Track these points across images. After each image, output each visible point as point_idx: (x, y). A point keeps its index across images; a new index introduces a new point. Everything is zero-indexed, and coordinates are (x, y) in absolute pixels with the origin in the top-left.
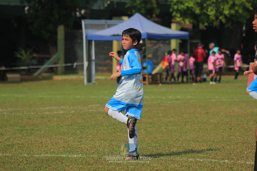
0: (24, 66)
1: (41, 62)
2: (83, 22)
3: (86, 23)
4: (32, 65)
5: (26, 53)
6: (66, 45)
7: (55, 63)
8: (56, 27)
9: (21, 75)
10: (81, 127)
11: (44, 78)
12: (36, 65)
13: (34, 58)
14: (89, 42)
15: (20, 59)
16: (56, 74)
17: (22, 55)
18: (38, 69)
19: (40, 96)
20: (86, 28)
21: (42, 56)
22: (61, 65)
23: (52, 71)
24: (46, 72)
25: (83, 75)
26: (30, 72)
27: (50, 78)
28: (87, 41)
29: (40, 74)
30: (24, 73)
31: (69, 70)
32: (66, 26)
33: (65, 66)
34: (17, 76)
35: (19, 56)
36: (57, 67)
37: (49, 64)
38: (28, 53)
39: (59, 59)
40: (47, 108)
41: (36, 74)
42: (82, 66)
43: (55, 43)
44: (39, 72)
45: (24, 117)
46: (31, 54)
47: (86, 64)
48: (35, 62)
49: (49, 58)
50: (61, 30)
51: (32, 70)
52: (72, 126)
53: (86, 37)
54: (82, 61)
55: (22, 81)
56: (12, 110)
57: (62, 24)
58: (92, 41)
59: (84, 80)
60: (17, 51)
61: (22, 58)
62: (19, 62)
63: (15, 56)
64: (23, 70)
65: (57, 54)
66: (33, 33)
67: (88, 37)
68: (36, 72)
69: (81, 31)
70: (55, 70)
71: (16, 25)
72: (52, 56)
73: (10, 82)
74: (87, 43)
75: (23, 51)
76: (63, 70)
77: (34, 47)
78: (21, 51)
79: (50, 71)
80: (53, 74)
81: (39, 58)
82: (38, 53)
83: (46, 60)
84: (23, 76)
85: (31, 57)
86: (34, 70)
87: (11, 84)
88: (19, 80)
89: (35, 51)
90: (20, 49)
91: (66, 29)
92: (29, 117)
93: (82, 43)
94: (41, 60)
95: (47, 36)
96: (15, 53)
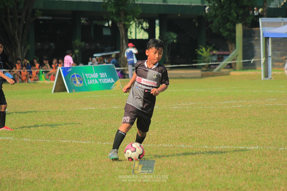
0: (204, 62)
1: (221, 58)
2: (260, 20)
3: (263, 21)
4: (212, 61)
5: (206, 50)
6: (243, 43)
7: (234, 60)
8: (234, 25)
10: (258, 120)
11: (222, 74)
12: (216, 61)
13: (214, 55)
14: (267, 39)
15: (201, 56)
16: (235, 69)
17: (202, 52)
18: (218, 65)
19: (220, 91)
20: (263, 26)
21: (221, 53)
22: (240, 61)
23: (230, 66)
24: (225, 68)
25: (261, 71)
26: (210, 68)
27: (228, 74)
28: (264, 38)
29: (219, 70)
30: (204, 69)
31: (247, 66)
32: (244, 25)
33: (243, 62)
34: (198, 72)
35: (200, 53)
36: (235, 63)
37: (228, 61)
38: (208, 51)
39: (237, 56)
40: (226, 102)
41: (215, 70)
42: (260, 61)
43: (233, 40)
44: (218, 68)
45: (204, 111)
46: (211, 51)
47: (263, 60)
48: (215, 58)
49: (228, 55)
50: (239, 28)
51: (211, 66)
52: (250, 119)
53: (263, 34)
54: (260, 58)
55: (202, 76)
56: (193, 104)
57: (240, 22)
58: (269, 38)
59: (261, 75)
60: (198, 48)
61: (202, 54)
62: (200, 59)
63: (196, 53)
64: (203, 66)
65: (235, 51)
66: (213, 32)
67: (264, 34)
68: (215, 68)
69: (259, 29)
70: (233, 65)
71: (197, 24)
72: (231, 53)
73: (191, 78)
74: (264, 40)
75: (204, 49)
76: (241, 66)
77: (213, 45)
78: (202, 49)
79: (229, 66)
80: (232, 70)
81: (219, 55)
82: (218, 50)
83: (225, 57)
84: (203, 72)
85: (211, 54)
86: (214, 66)
87: (193, 80)
88: (200, 76)
89: (215, 48)
90: (200, 46)
91: (244, 27)
92: (209, 110)
93: (260, 40)
94: (220, 56)
95: (226, 34)
96: (196, 50)
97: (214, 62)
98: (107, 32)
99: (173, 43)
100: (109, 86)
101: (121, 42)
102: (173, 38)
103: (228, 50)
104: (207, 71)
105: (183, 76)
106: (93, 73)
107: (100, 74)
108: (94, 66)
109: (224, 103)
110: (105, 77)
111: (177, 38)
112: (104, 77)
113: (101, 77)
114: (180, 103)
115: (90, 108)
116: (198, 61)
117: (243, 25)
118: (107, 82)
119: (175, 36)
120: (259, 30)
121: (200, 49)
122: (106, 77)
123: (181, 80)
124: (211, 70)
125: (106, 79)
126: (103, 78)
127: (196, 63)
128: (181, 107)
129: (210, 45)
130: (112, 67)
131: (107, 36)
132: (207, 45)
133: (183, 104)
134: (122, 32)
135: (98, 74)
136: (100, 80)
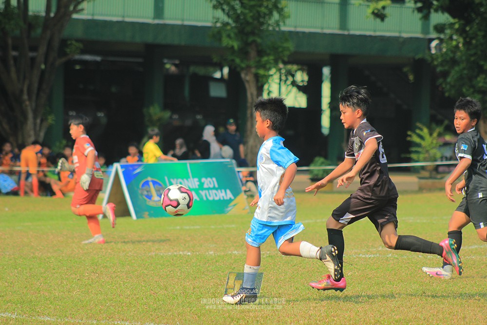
0: (425, 160)
4: (442, 158)
5: (431, 134)
9: (420, 178)
12: (451, 159)
13: (446, 144)
15: (419, 145)
17: (422, 137)
26: (437, 172)
30: (425, 174)
34: (411, 180)
35: (415, 139)
38: (435, 135)
46: (440, 135)
48: (448, 153)
51: (441, 169)
55: (421, 189)
60: (414, 129)
61: (423, 143)
62: (417, 152)
63: (409, 139)
64: (423, 168)
66: (447, 94)
68: (449, 172)
71: (411, 77)
75: (425, 131)
77: (446, 123)
78: (421, 130)
84: (423, 181)
85: (441, 141)
86: (446, 169)
88: (416, 188)
89: (448, 130)
90: (419, 125)
96: (409, 133)
97: (447, 159)
98: (218, 91)
100: (222, 206)
101: (249, 112)
104: (431, 178)
106: (187, 178)
107: (203, 180)
108: (190, 163)
110: (214, 188)
112: (212, 186)
113: (205, 186)
114: (376, 246)
115: (181, 253)
116: (414, 156)
118: (217, 198)
121: (418, 131)
122: (216, 186)
124: (439, 176)
125: (214, 191)
126: (209, 189)
127: (409, 160)
128: (376, 254)
129: (439, 123)
130: (229, 166)
131: (219, 100)
132: (433, 122)
133: (380, 248)
134: (251, 90)
135: (200, 181)
136: (203, 193)
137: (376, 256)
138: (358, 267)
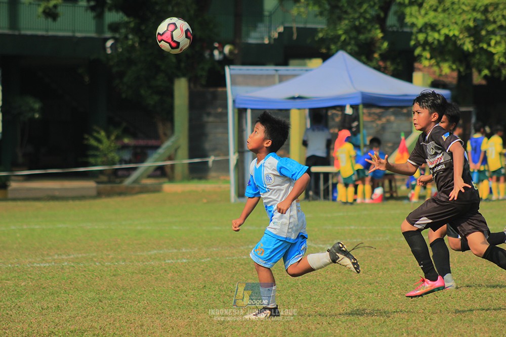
0: (103, 164)
1: (140, 155)
2: (228, 71)
3: (233, 72)
4: (122, 161)
5: (108, 137)
6: (191, 120)
7: (170, 158)
8: (172, 82)
9: (98, 183)
10: (225, 291)
11: (145, 190)
12: (130, 162)
13: (125, 147)
14: (241, 112)
15: (97, 149)
16: (171, 179)
17: (99, 141)
18: (135, 169)
19: (139, 228)
20: (233, 83)
21: (142, 142)
22: (183, 161)
23: (162, 172)
24: (150, 176)
25: (228, 182)
26: (116, 176)
27: (157, 190)
28: (236, 111)
29: (136, 181)
30: (104, 178)
31: (198, 172)
32: (193, 80)
33: (190, 164)
34: (90, 184)
35: (93, 142)
36: (172, 166)
37: (157, 160)
38: (113, 137)
39: (176, 150)
40: (154, 252)
41: (128, 181)
42: (227, 161)
43: (168, 115)
44: (135, 175)
45: (104, 271)
46: (118, 138)
47: (233, 158)
48: (127, 156)
49: (156, 148)
50: (181, 88)
51: (120, 173)
52: (205, 290)
53: (234, 101)
54: (227, 154)
55: (99, 195)
56: (80, 256)
57: (184, 75)
58: (245, 110)
59: (229, 191)
60: (90, 132)
61: (101, 146)
62: (95, 156)
63: (86, 142)
64: (101, 172)
65: (172, 139)
66: (124, 96)
67: (237, 101)
68: (128, 176)
69: (224, 89)
70: (168, 170)
71: (87, 79)
72: (162, 143)
73: (74, 198)
74: (236, 115)
75: (103, 133)
76: (186, 171)
77: (124, 125)
78: (98, 132)
79: (159, 173)
80: (165, 180)
81: (135, 147)
82: (134, 135)
83: (149, 152)
84: (102, 186)
85: (119, 144)
86: (125, 173)
87: (77, 203)
88: (94, 193)
89: (127, 132)
90: (95, 127)
91: (192, 85)
92: (115, 271)
93: (226, 114)
94: (139, 150)
95: (152, 100)
96: (86, 136)
97: (126, 162)
99: (32, 120)
102: (33, 110)
103: (157, 137)
104: (110, 182)
105: (57, 194)
109: (149, 253)
111: (42, 111)
114: (51, 254)
116: (92, 160)
117: (190, 81)
119: (37, 106)
120: (225, 93)
121: (95, 134)
123: (52, 204)
124: (118, 180)
127: (87, 164)
128: (51, 263)
129: (116, 125)
132: (110, 125)
133: (56, 257)
137: (51, 265)
138: (33, 277)
